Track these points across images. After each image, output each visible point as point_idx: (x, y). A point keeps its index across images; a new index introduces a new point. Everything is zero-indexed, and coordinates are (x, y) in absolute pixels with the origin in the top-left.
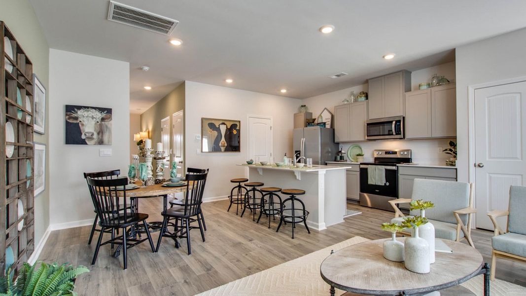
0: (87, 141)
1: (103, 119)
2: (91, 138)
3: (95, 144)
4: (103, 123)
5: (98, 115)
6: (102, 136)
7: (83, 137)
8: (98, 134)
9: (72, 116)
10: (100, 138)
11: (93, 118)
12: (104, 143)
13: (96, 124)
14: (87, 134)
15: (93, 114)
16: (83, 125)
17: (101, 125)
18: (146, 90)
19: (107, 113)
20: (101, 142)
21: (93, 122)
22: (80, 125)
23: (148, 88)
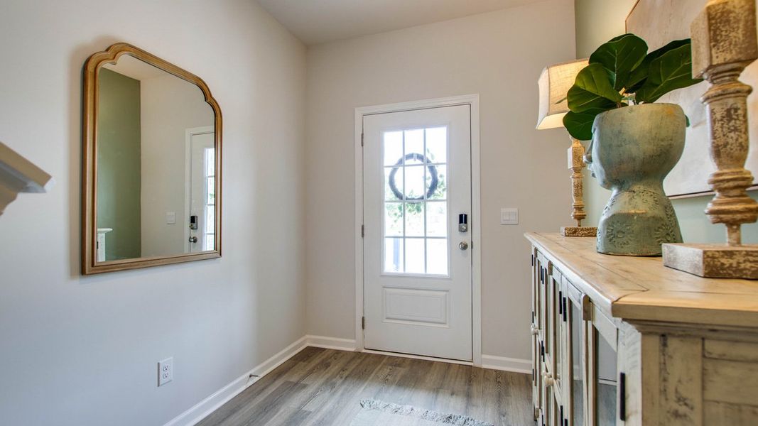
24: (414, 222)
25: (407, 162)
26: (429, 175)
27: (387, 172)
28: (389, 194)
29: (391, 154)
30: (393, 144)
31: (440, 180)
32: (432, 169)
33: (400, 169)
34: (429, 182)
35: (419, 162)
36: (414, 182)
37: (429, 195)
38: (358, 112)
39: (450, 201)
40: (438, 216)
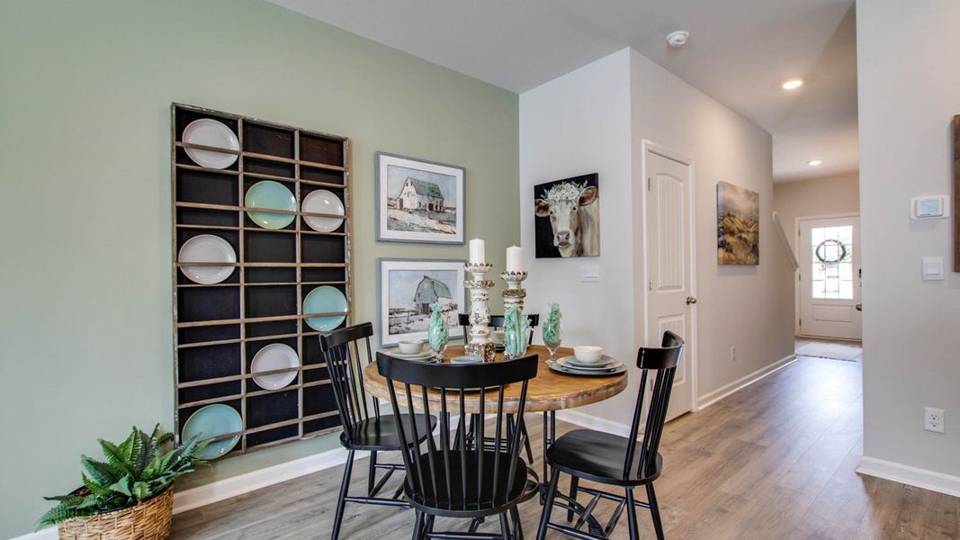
0: (560, 250)
1: (582, 201)
2: (565, 244)
3: (572, 257)
4: (582, 208)
5: (574, 192)
6: (582, 238)
7: (556, 243)
8: (576, 234)
9: (542, 204)
10: (579, 242)
11: (567, 201)
12: (585, 254)
13: (572, 213)
14: (560, 236)
15: (567, 194)
16: (554, 218)
17: (579, 214)
18: (786, 90)
19: (588, 185)
20: (580, 252)
21: (568, 211)
22: (551, 220)
23: (793, 85)
24: (832, 271)
25: (827, 243)
26: (840, 249)
27: (814, 249)
28: (815, 258)
29: (816, 241)
30: (818, 235)
31: (847, 252)
32: (843, 247)
33: (822, 247)
34: (841, 253)
35: (834, 243)
36: (832, 253)
37: (841, 259)
38: (797, 219)
39: (853, 262)
40: (846, 269)
